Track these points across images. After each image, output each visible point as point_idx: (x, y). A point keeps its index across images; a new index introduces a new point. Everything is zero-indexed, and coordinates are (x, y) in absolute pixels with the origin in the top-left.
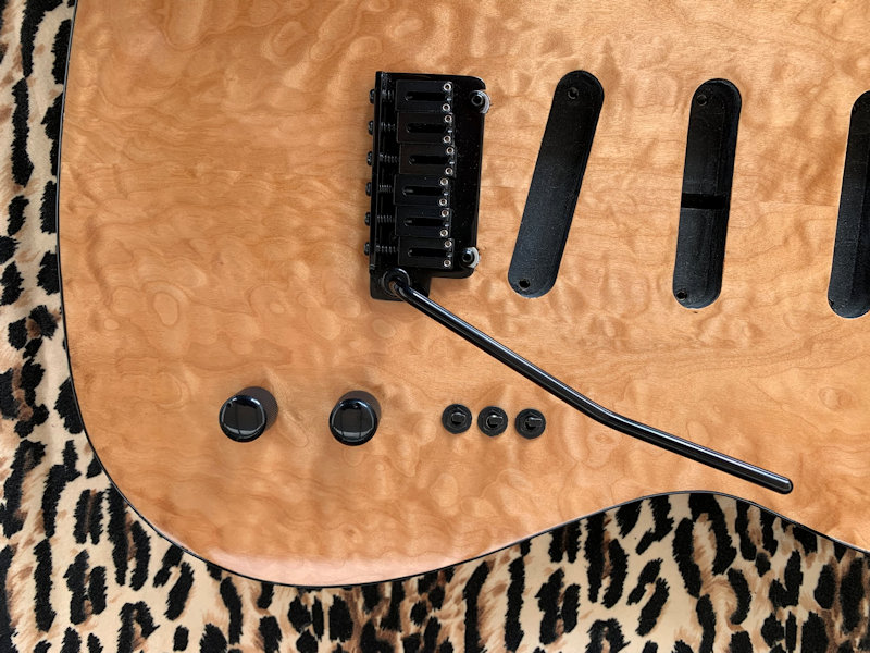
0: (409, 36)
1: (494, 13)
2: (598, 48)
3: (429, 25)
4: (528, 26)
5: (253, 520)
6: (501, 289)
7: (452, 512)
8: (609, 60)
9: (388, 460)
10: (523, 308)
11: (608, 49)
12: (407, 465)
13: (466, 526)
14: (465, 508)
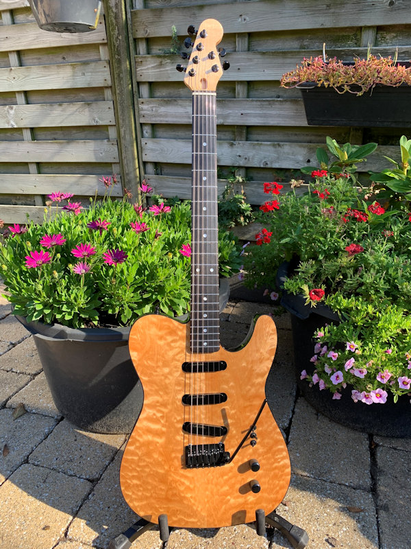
3: (175, 457)
5: (277, 482)
6: (226, 437)
7: (273, 441)
8: (180, 422)
9: (263, 455)
12: (264, 451)
14: (272, 438)
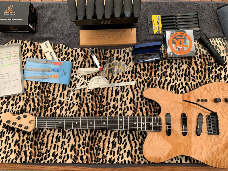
0: (216, 139)
1: (208, 141)
2: (197, 139)
4: (204, 140)
6: (203, 114)
7: (205, 90)
8: (196, 137)
9: (212, 95)
10: (201, 112)
11: (196, 138)
12: (210, 95)
13: (203, 89)
14: (204, 91)
